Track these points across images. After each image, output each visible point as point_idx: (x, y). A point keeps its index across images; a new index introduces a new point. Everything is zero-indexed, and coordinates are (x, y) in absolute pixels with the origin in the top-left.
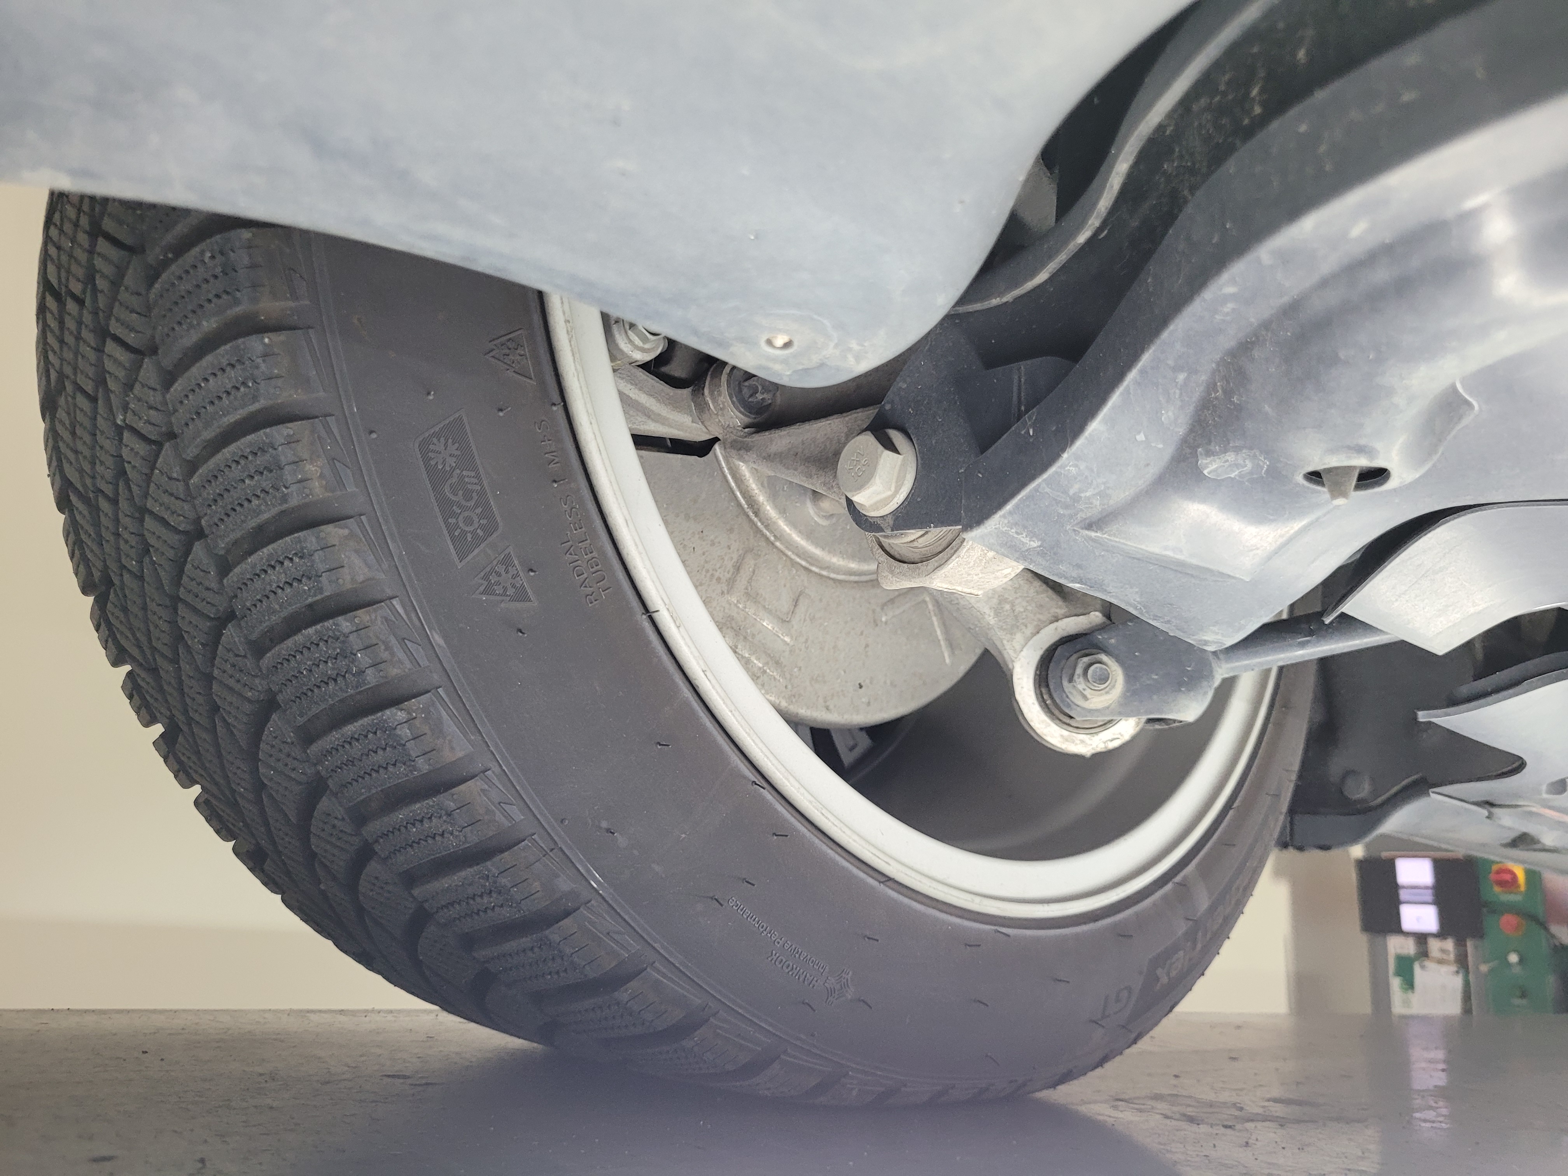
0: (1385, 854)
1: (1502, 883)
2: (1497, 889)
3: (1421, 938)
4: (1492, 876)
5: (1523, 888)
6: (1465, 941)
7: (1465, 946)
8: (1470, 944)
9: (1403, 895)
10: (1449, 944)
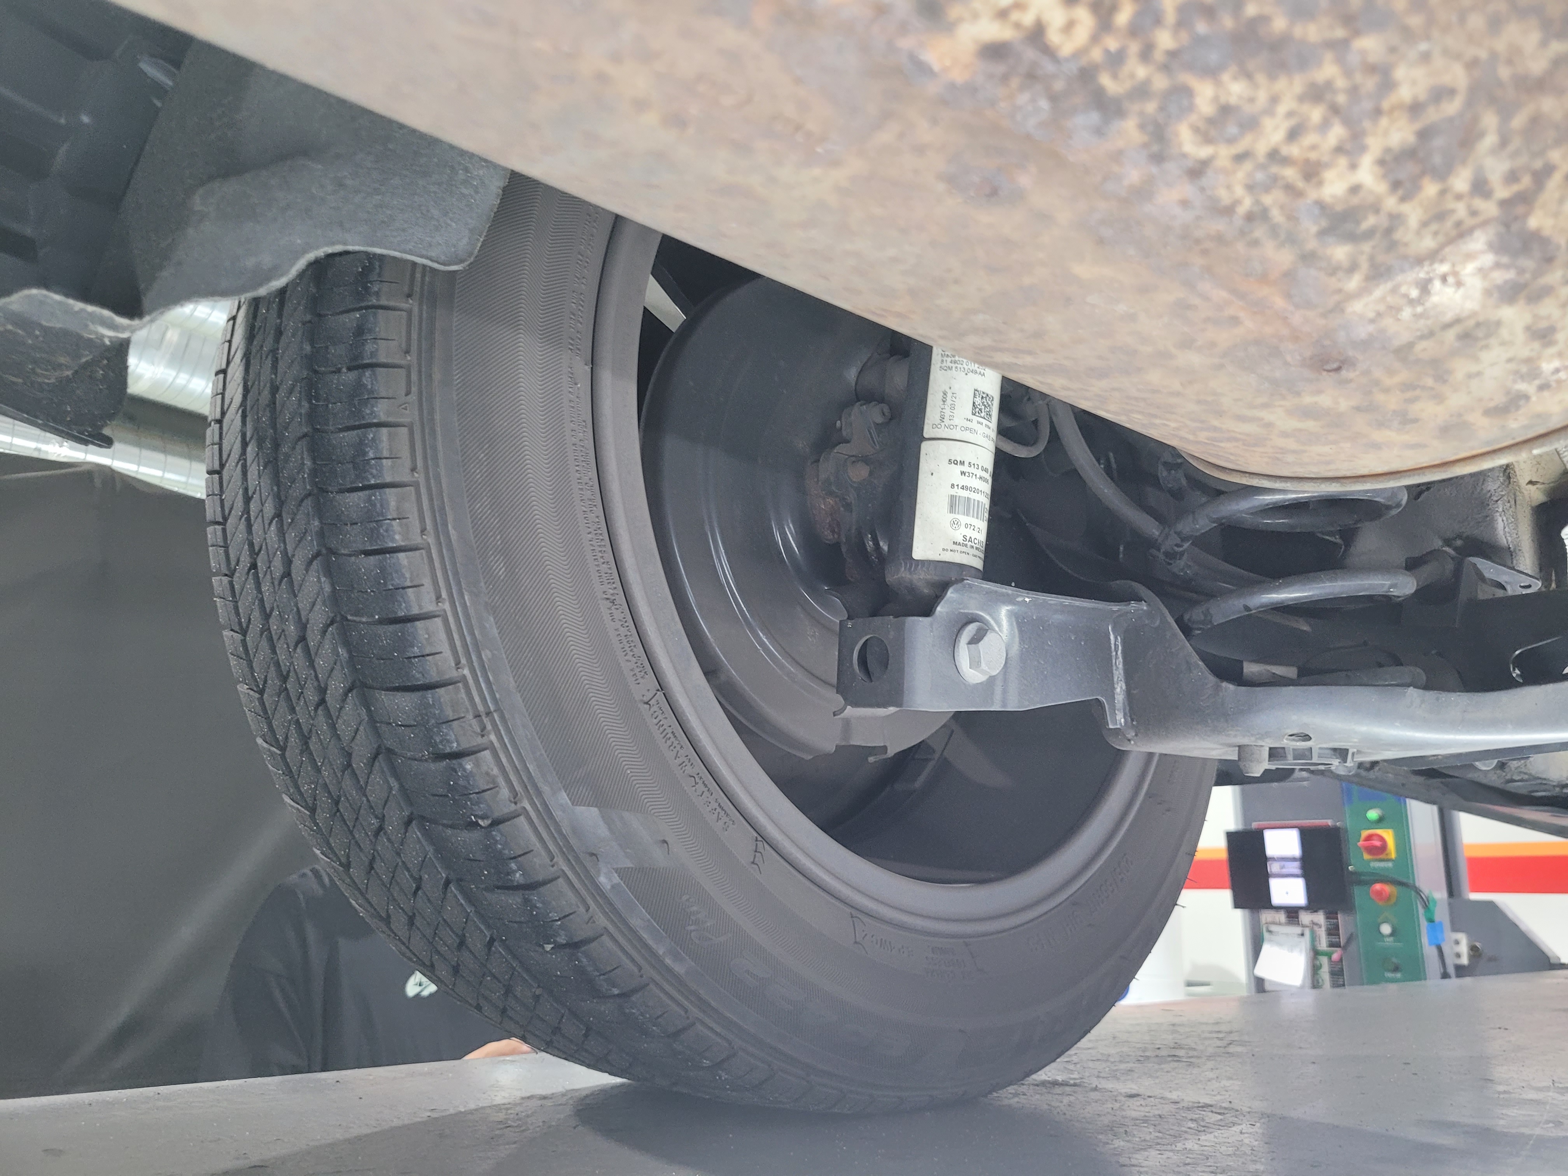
0: (1255, 825)
1: (1372, 850)
2: (1366, 856)
3: (1292, 913)
4: (1361, 843)
5: (1393, 856)
6: (1337, 914)
7: (1337, 919)
8: (1339, 916)
9: (1273, 868)
10: (1320, 918)
